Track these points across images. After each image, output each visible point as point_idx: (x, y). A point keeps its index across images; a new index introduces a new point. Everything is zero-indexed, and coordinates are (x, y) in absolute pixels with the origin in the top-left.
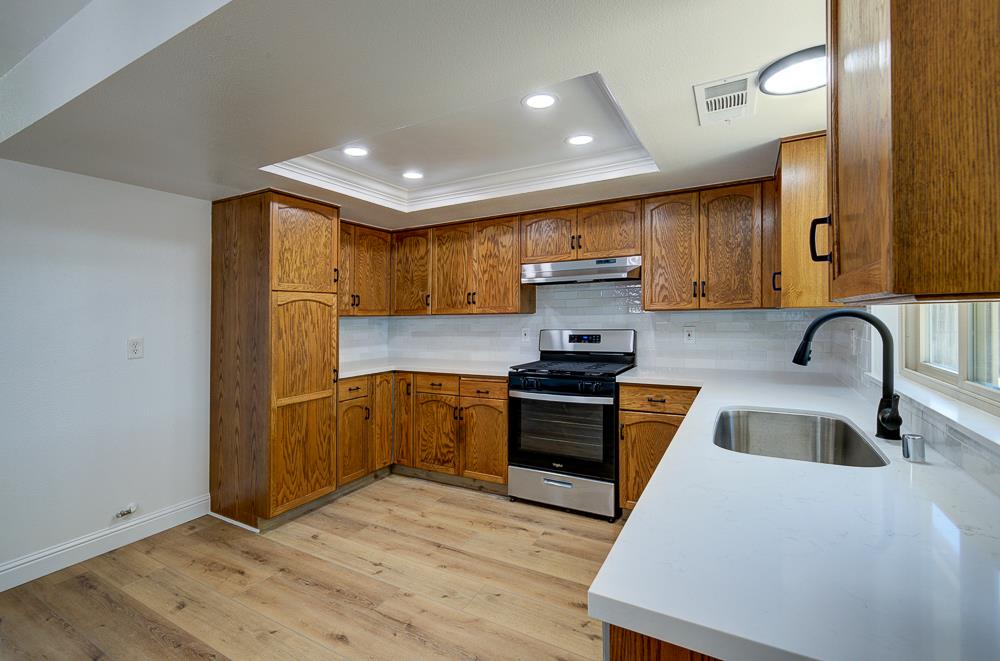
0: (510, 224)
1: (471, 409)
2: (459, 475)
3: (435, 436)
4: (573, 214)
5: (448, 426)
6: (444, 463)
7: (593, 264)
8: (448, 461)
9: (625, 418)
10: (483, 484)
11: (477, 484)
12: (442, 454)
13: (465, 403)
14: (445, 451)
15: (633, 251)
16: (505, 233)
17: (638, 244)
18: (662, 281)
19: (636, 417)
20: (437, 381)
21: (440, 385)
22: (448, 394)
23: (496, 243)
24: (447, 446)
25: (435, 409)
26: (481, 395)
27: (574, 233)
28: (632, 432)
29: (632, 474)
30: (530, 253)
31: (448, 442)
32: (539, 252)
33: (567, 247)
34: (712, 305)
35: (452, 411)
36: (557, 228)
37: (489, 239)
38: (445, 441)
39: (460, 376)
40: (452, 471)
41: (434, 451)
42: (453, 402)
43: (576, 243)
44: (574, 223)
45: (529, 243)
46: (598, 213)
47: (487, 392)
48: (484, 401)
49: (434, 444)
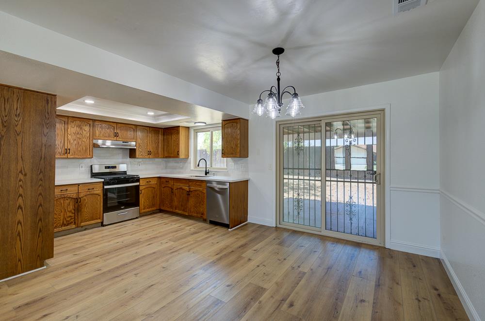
0: (89, 123)
1: (84, 198)
2: (78, 227)
3: (62, 214)
4: (115, 125)
5: (71, 207)
6: (68, 225)
7: (121, 143)
8: (72, 223)
9: (141, 188)
10: (86, 227)
11: (84, 228)
12: (67, 221)
13: (81, 195)
14: (69, 219)
15: (134, 140)
16: (86, 126)
17: (135, 138)
18: (141, 150)
19: (144, 187)
20: (65, 188)
21: (67, 190)
22: (72, 192)
23: (81, 128)
24: (71, 216)
25: (62, 202)
26: (90, 190)
27: (115, 132)
28: (143, 191)
29: (143, 203)
30: (97, 135)
31: (71, 214)
32: (101, 136)
33: (112, 136)
34: (152, 157)
35: (73, 200)
36: (109, 128)
37: (77, 126)
38: (69, 214)
39: (79, 185)
40: (74, 226)
41: (62, 222)
42: (75, 196)
43: (116, 135)
44: (115, 128)
45: (97, 132)
46: (124, 127)
47: (93, 189)
48: (92, 193)
49: (62, 218)
